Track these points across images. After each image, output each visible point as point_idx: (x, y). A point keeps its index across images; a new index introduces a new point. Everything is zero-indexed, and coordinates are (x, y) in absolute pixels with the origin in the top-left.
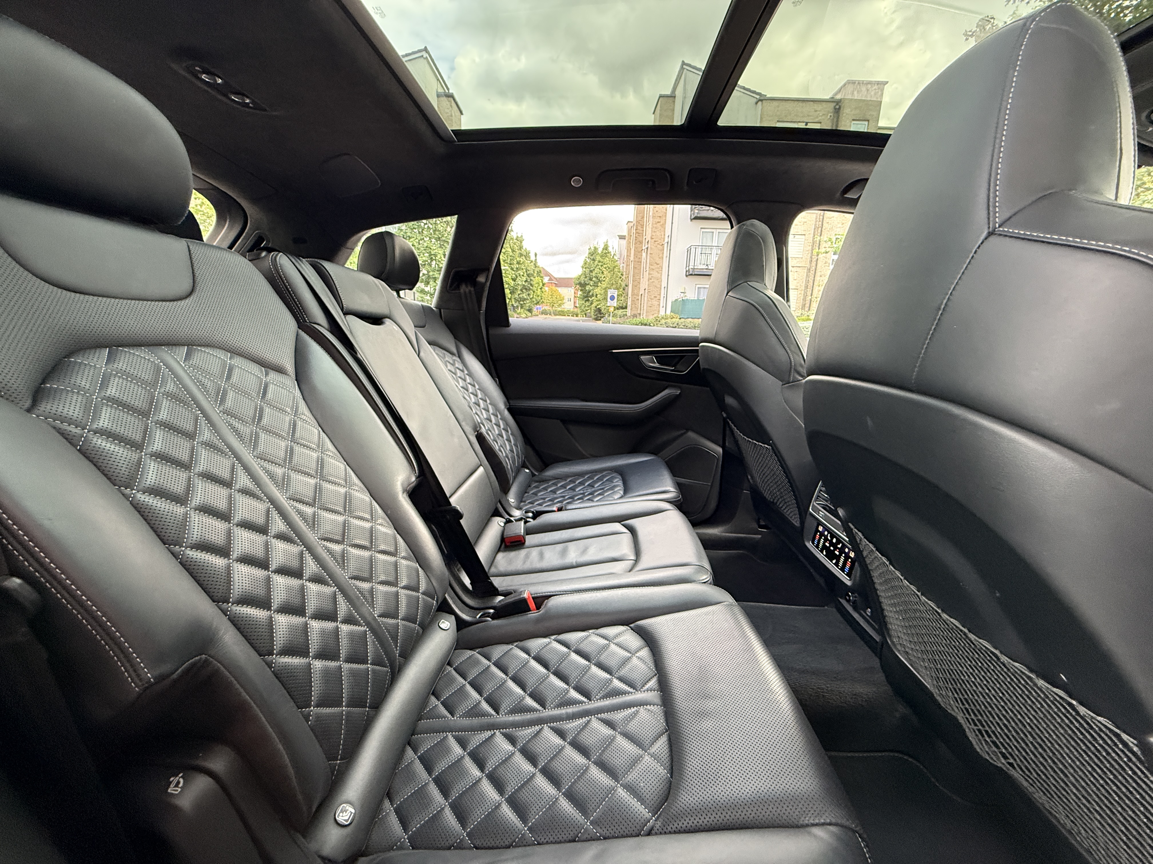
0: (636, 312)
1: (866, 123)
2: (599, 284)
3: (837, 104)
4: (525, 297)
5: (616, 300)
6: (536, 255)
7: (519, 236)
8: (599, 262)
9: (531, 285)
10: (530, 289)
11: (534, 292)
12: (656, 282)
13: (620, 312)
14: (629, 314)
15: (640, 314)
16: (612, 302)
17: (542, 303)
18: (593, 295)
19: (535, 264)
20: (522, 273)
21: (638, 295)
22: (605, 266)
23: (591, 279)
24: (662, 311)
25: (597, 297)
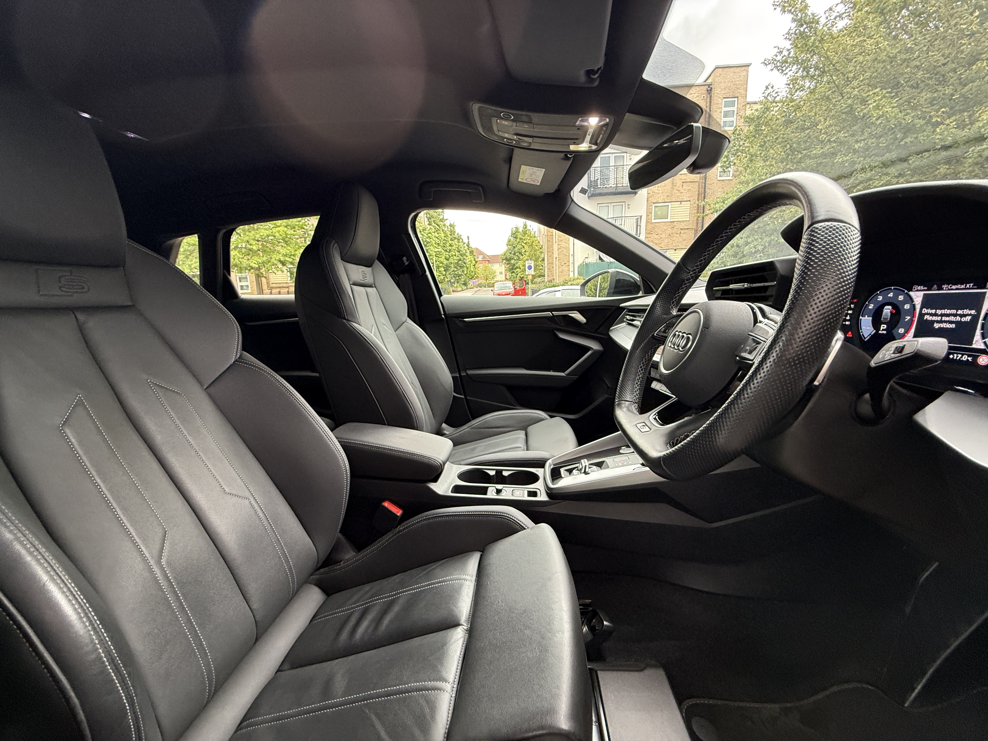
0: (551, 278)
1: (736, 99)
2: (521, 257)
3: (709, 87)
4: (460, 273)
5: (533, 269)
6: (468, 237)
7: (452, 223)
8: (521, 239)
9: (465, 263)
10: (463, 267)
11: (467, 269)
12: (565, 250)
13: (538, 280)
14: (546, 280)
15: (554, 279)
16: (530, 271)
17: (477, 277)
18: (517, 268)
19: (468, 246)
20: (454, 254)
21: (552, 263)
22: (525, 242)
23: (514, 254)
24: (571, 275)
25: (520, 268)
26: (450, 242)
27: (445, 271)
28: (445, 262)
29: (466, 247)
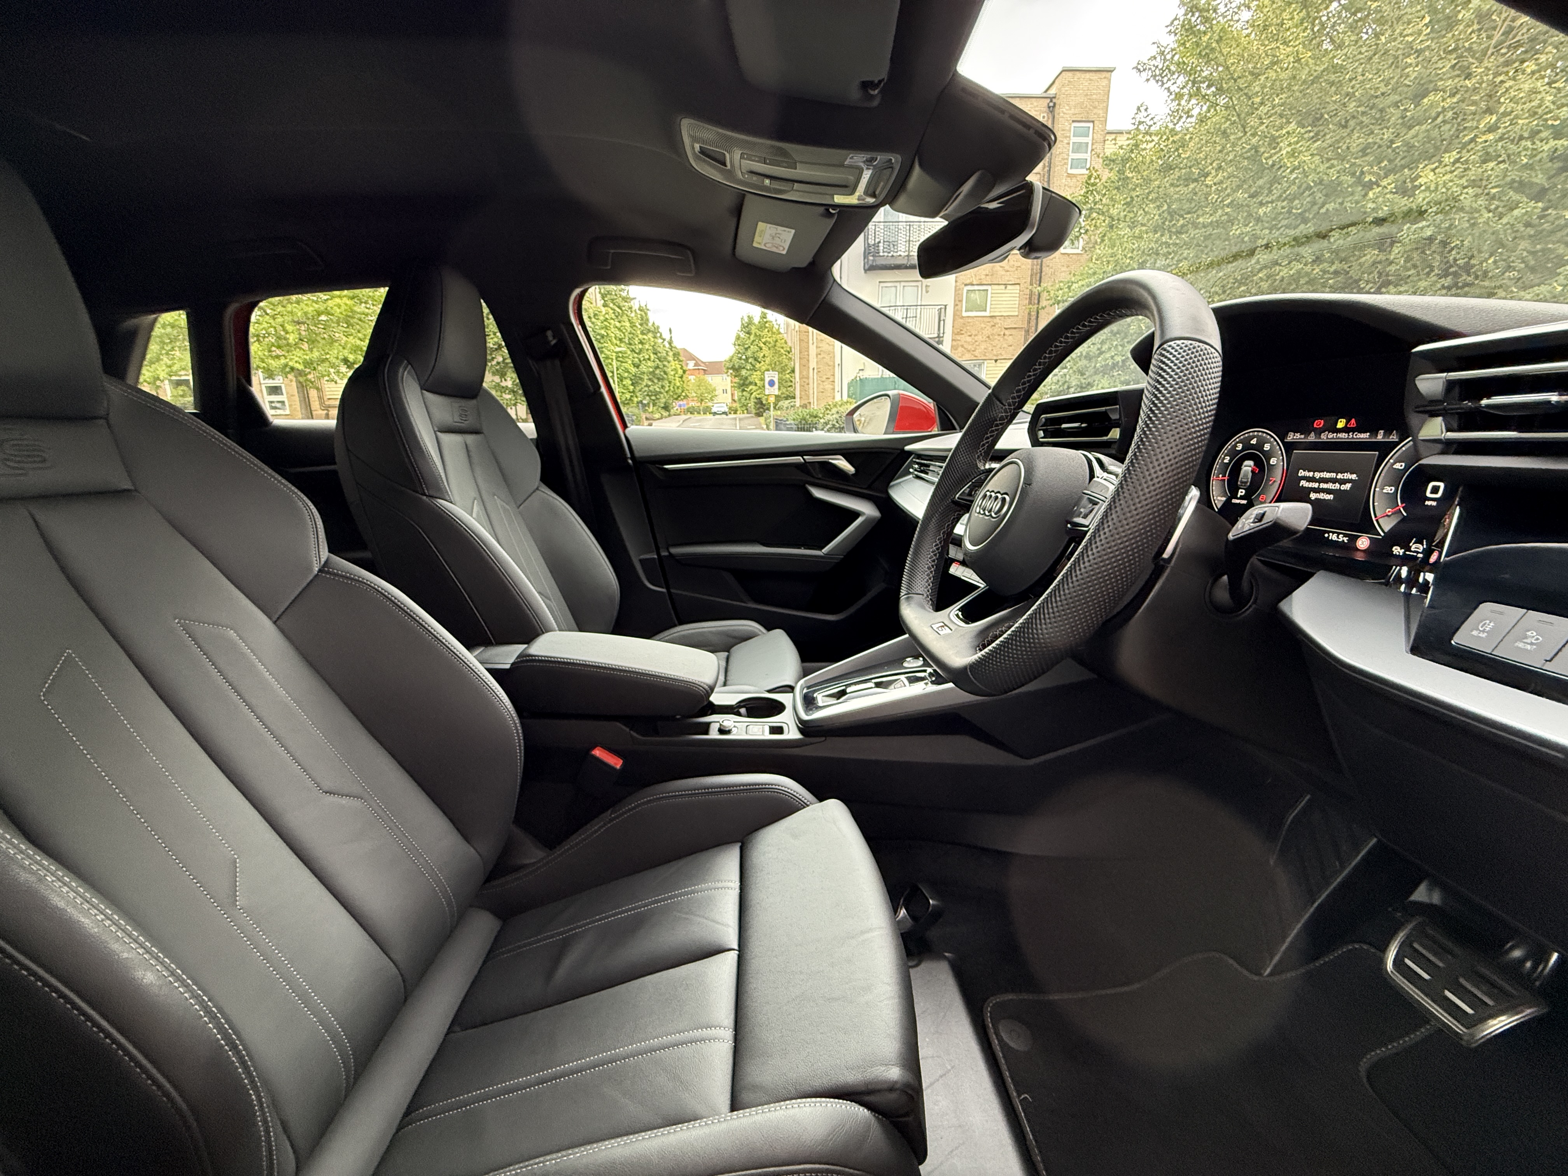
0: (806, 402)
1: (1091, 125)
2: (758, 366)
3: (1051, 101)
4: (658, 390)
5: (776, 386)
6: (670, 330)
7: (643, 305)
8: (756, 335)
9: (665, 373)
10: (663, 379)
11: (670, 382)
12: (828, 357)
13: (785, 403)
14: (798, 404)
15: (810, 403)
16: (772, 389)
17: (686, 397)
18: (751, 383)
19: (670, 343)
20: (647, 357)
21: (808, 378)
22: (763, 340)
23: (747, 359)
24: (838, 398)
25: (756, 385)
26: (641, 336)
27: (633, 384)
28: (633, 370)
29: (667, 345)
